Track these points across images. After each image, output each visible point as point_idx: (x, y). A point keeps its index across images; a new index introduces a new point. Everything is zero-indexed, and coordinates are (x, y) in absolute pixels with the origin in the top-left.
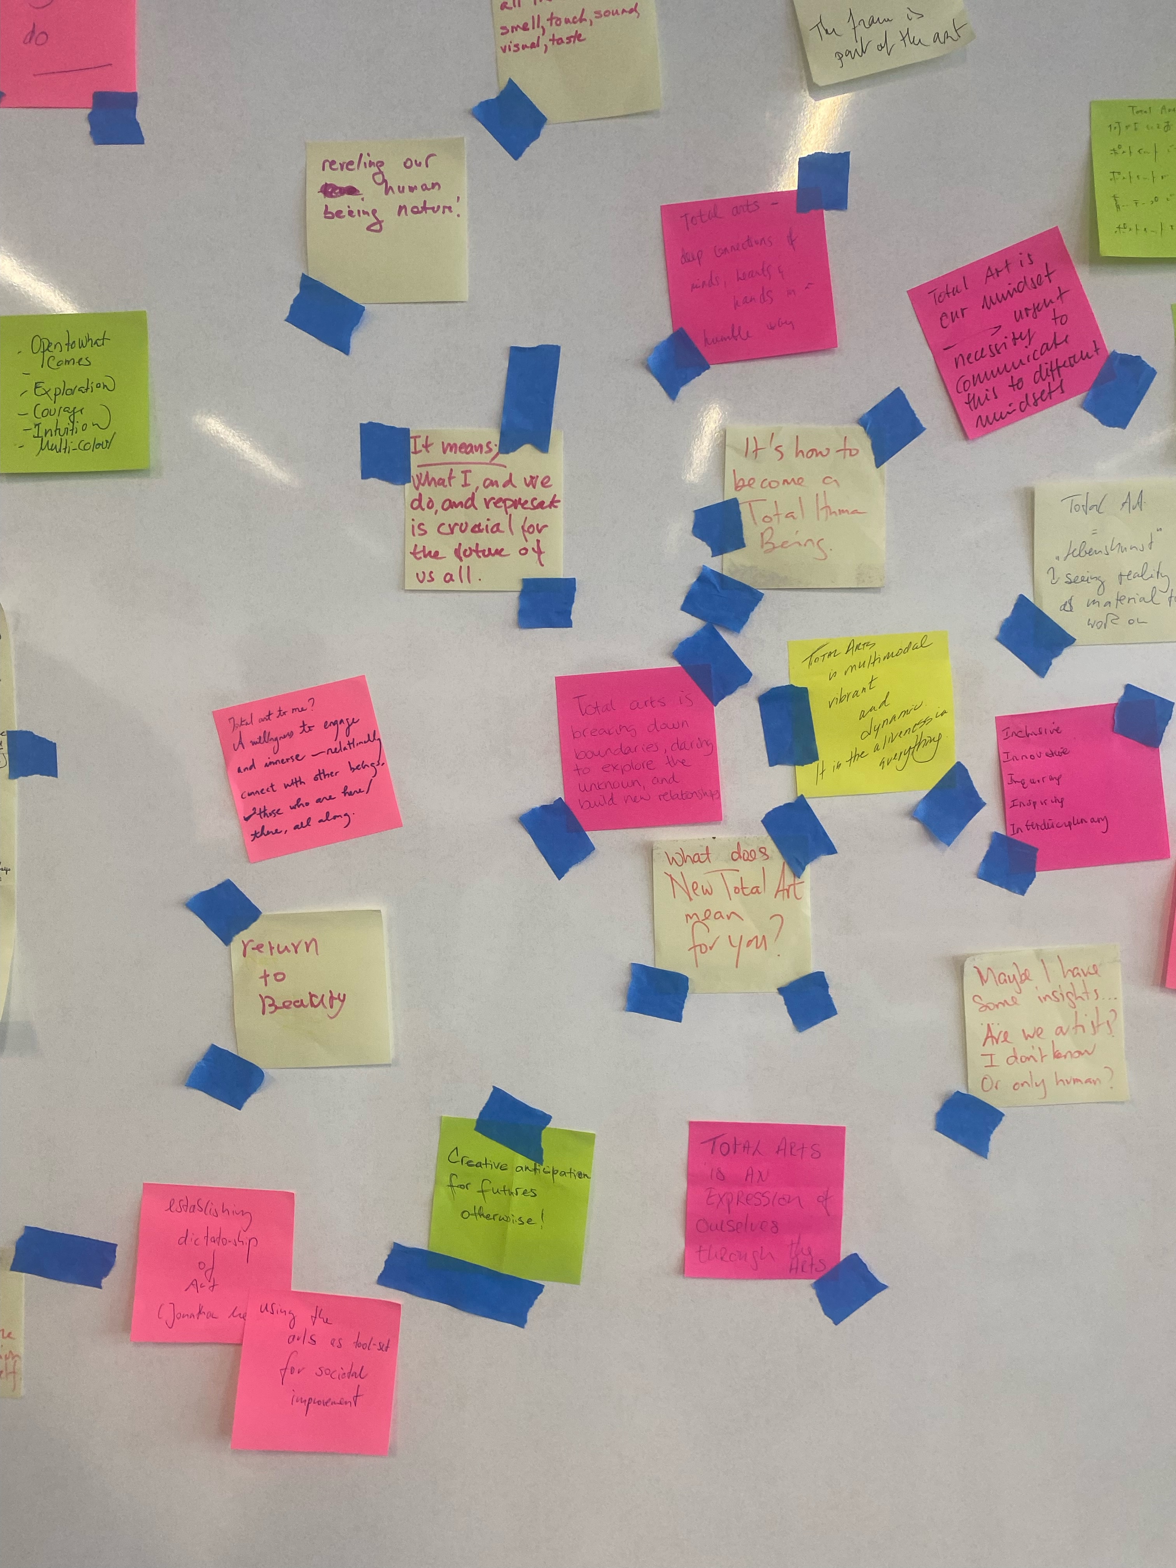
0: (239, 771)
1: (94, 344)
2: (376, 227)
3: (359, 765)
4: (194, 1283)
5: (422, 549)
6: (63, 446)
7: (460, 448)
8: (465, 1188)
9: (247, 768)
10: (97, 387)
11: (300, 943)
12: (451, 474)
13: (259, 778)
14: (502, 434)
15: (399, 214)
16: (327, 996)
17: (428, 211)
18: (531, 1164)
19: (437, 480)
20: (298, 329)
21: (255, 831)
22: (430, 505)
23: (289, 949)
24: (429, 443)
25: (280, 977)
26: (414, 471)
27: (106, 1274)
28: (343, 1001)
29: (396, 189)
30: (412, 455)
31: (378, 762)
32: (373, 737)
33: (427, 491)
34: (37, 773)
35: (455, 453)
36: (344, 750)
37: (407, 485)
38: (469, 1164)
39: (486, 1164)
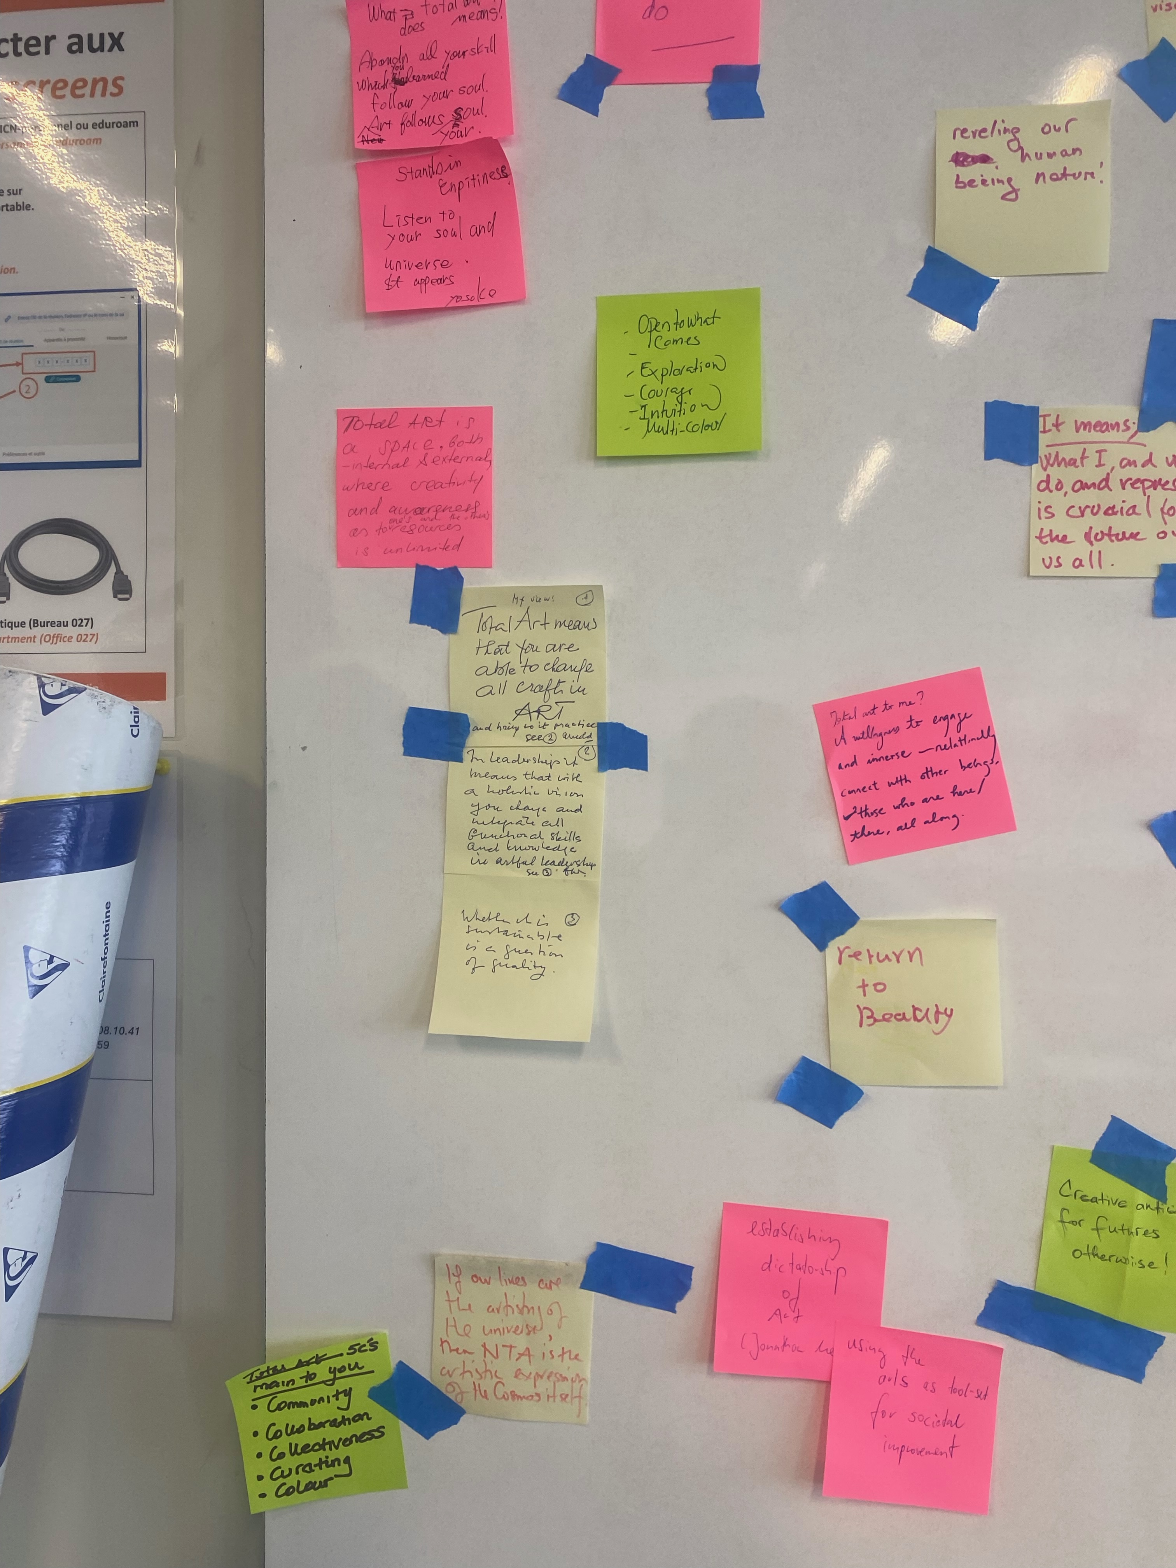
0: (840, 767)
1: (704, 323)
2: (1012, 194)
3: (970, 764)
4: (778, 1312)
5: (1048, 533)
6: (671, 428)
7: (1095, 426)
8: (1078, 1225)
9: (848, 765)
10: (706, 367)
11: (902, 952)
12: (1084, 453)
13: (863, 775)
14: (1142, 412)
15: (1037, 181)
16: (933, 1010)
17: (1068, 177)
18: (1153, 1202)
19: (1067, 461)
20: (920, 304)
21: (856, 831)
22: (1059, 487)
23: (890, 958)
24: (1060, 422)
25: (880, 987)
26: (1042, 451)
27: (681, 1297)
28: (950, 1016)
29: (1033, 156)
30: (1041, 435)
31: (992, 760)
32: (988, 734)
33: (1056, 473)
34: (626, 767)
35: (1090, 431)
36: (955, 747)
37: (1034, 466)
38: (1083, 1198)
39: (1102, 1200)
